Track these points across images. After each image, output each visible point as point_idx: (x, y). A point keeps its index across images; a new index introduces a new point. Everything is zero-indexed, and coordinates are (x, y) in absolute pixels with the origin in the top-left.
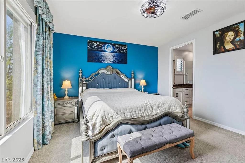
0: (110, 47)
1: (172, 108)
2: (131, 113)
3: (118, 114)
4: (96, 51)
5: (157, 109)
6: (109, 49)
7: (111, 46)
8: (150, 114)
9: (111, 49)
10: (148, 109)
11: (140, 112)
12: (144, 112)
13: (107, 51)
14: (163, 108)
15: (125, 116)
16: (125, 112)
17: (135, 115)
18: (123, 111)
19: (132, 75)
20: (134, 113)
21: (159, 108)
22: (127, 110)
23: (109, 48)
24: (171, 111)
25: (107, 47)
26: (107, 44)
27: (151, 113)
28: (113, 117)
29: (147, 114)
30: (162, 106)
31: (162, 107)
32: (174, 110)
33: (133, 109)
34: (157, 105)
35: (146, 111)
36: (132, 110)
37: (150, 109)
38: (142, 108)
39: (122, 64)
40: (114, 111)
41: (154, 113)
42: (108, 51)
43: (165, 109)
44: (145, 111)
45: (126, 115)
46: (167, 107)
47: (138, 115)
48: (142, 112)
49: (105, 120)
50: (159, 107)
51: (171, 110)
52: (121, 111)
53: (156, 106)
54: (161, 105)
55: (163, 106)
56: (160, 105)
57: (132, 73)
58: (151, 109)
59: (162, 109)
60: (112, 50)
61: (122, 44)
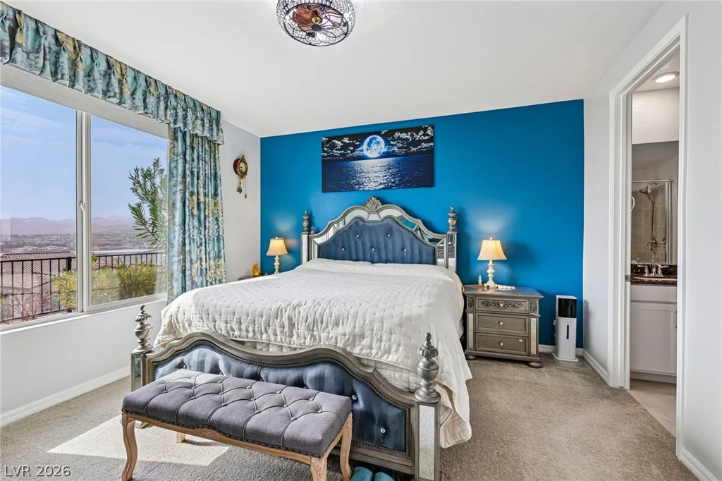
0: (378, 142)
1: (366, 342)
2: (229, 325)
3: (202, 318)
4: (342, 160)
5: (306, 333)
6: (374, 149)
7: (379, 139)
8: (279, 340)
9: (380, 147)
10: (277, 325)
11: (250, 329)
12: (263, 331)
13: (369, 156)
14: (329, 333)
15: (215, 328)
16: (217, 317)
17: (237, 333)
18: (213, 315)
19: (450, 221)
20: (235, 327)
21: (315, 333)
22: (221, 315)
23: (374, 146)
24: (358, 352)
25: (369, 144)
26: (370, 137)
27: (283, 340)
28: (193, 323)
29: (272, 338)
30: (327, 327)
31: (327, 330)
32: (374, 352)
33: (235, 317)
34: (310, 320)
35: (270, 331)
36: (232, 316)
37: (283, 327)
38: (260, 318)
39: (415, 187)
40: (196, 309)
41: (292, 343)
42: (371, 157)
43: (333, 340)
44: (266, 329)
45: (217, 327)
46: (345, 335)
47: (244, 333)
48: (256, 329)
49: (176, 325)
50: (315, 328)
51: (362, 349)
52: (209, 314)
53: (306, 321)
54: (327, 323)
55: (330, 328)
56: (322, 323)
57: (451, 215)
58: (286, 329)
59: (324, 335)
60: (384, 150)
61: (415, 127)
